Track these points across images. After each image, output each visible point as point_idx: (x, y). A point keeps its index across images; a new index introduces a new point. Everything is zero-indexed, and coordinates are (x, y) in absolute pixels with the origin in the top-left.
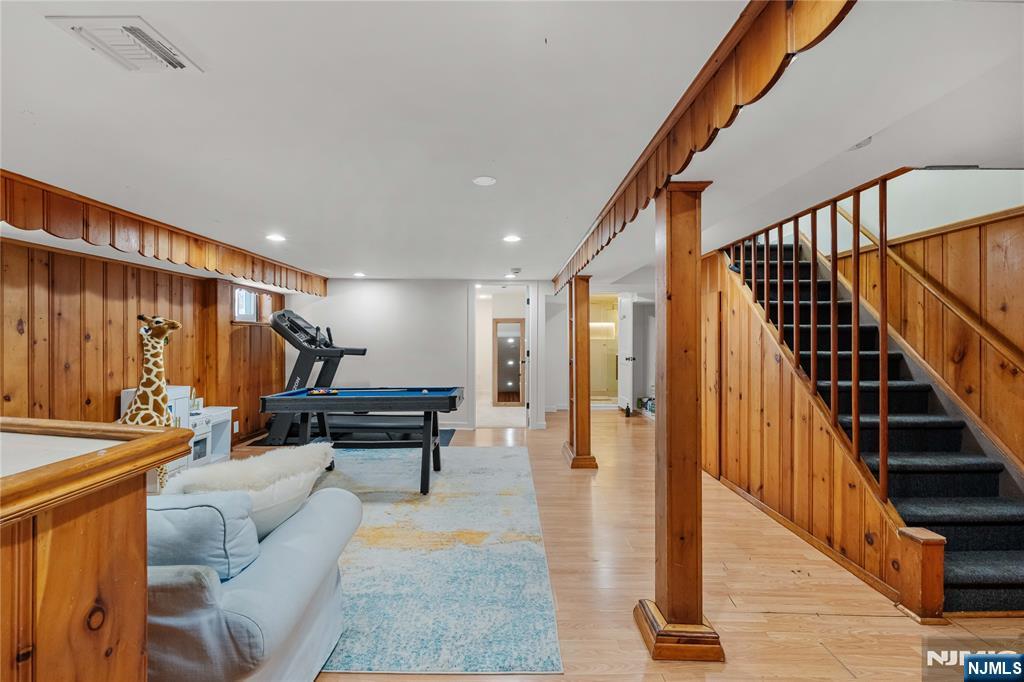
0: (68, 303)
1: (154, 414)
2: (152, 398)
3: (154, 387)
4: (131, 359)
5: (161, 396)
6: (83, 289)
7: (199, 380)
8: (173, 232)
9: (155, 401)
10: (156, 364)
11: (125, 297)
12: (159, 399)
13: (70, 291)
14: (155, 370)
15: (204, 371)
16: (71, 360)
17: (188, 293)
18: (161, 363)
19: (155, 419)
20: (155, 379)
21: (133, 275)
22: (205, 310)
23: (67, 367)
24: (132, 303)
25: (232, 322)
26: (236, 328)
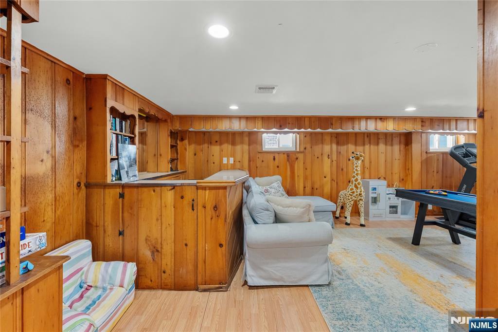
0: (343, 149)
1: (354, 188)
2: (354, 182)
3: (355, 178)
4: (366, 168)
5: (357, 182)
6: (347, 143)
7: (403, 180)
8: (367, 118)
9: (355, 184)
10: (356, 170)
11: (364, 145)
12: (357, 183)
13: (343, 144)
14: (356, 172)
15: (407, 176)
16: (344, 167)
17: (396, 140)
18: (359, 170)
19: (355, 190)
20: (355, 175)
21: (367, 136)
22: (407, 147)
23: (342, 170)
24: (367, 147)
25: (426, 152)
26: (429, 155)
